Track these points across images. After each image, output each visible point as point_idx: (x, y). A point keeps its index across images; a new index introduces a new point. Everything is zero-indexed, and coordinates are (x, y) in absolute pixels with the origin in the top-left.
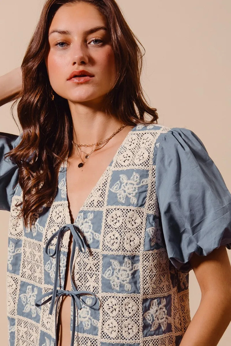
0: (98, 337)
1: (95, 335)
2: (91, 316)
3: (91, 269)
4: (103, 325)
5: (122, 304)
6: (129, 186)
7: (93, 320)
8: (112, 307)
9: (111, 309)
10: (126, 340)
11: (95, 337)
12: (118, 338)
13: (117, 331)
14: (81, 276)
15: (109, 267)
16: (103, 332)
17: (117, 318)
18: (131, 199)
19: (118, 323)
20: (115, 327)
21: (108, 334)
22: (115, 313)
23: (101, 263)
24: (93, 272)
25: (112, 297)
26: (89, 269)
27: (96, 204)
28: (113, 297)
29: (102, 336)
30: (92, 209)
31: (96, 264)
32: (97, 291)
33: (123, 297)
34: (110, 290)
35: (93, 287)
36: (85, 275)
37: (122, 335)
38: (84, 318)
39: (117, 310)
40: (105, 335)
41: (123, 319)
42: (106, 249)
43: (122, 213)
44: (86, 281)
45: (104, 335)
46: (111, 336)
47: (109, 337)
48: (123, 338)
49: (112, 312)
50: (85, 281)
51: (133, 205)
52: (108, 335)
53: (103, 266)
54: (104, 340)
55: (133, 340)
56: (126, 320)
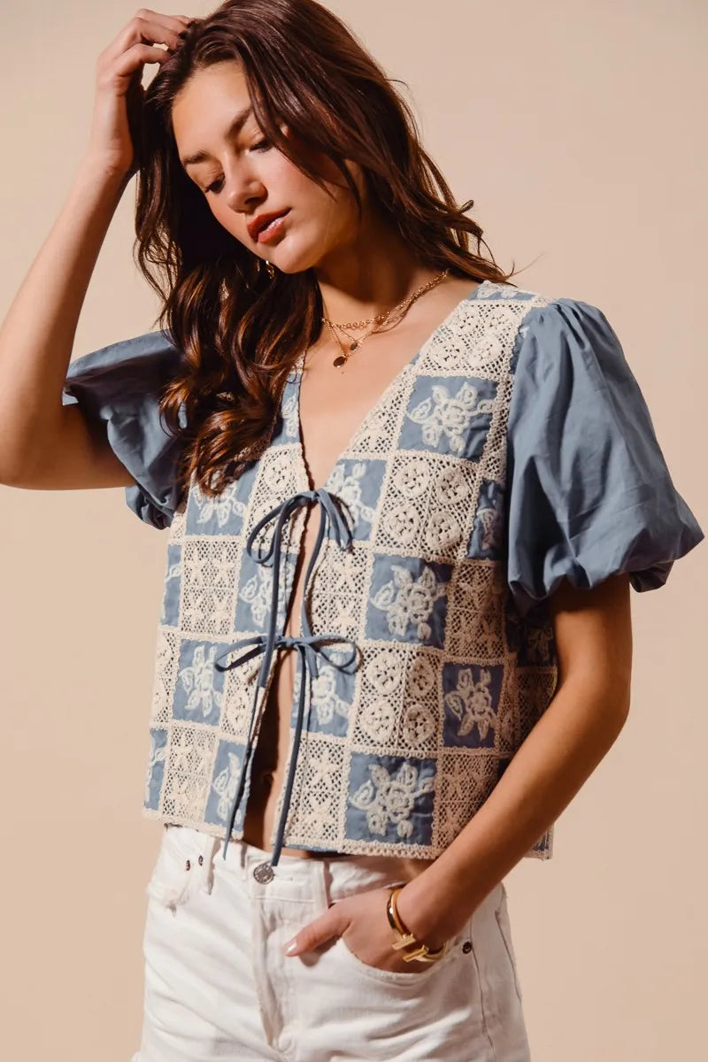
0: (347, 741)
1: (340, 736)
2: (337, 691)
4: (361, 713)
5: (409, 668)
7: (340, 702)
8: (386, 673)
9: (383, 677)
10: (410, 748)
11: (340, 741)
12: (393, 744)
13: (391, 728)
14: (323, 604)
15: (388, 582)
16: (358, 728)
17: (396, 698)
18: (453, 439)
19: (395, 709)
20: (387, 717)
21: (369, 734)
22: (391, 686)
23: (369, 574)
25: (387, 650)
26: (343, 587)
27: (373, 446)
29: (356, 740)
30: (362, 456)
31: (357, 576)
32: (355, 638)
33: (412, 653)
34: (386, 635)
35: (348, 630)
36: (332, 602)
37: (400, 737)
38: (321, 697)
39: (397, 680)
40: (363, 737)
41: (409, 700)
42: (385, 542)
43: (429, 467)
44: (334, 616)
45: (359, 736)
46: (377, 738)
47: (372, 742)
48: (403, 745)
49: (384, 683)
50: (331, 616)
51: (455, 453)
52: (369, 737)
53: (373, 581)
54: (359, 748)
55: (423, 749)
56: (414, 703)
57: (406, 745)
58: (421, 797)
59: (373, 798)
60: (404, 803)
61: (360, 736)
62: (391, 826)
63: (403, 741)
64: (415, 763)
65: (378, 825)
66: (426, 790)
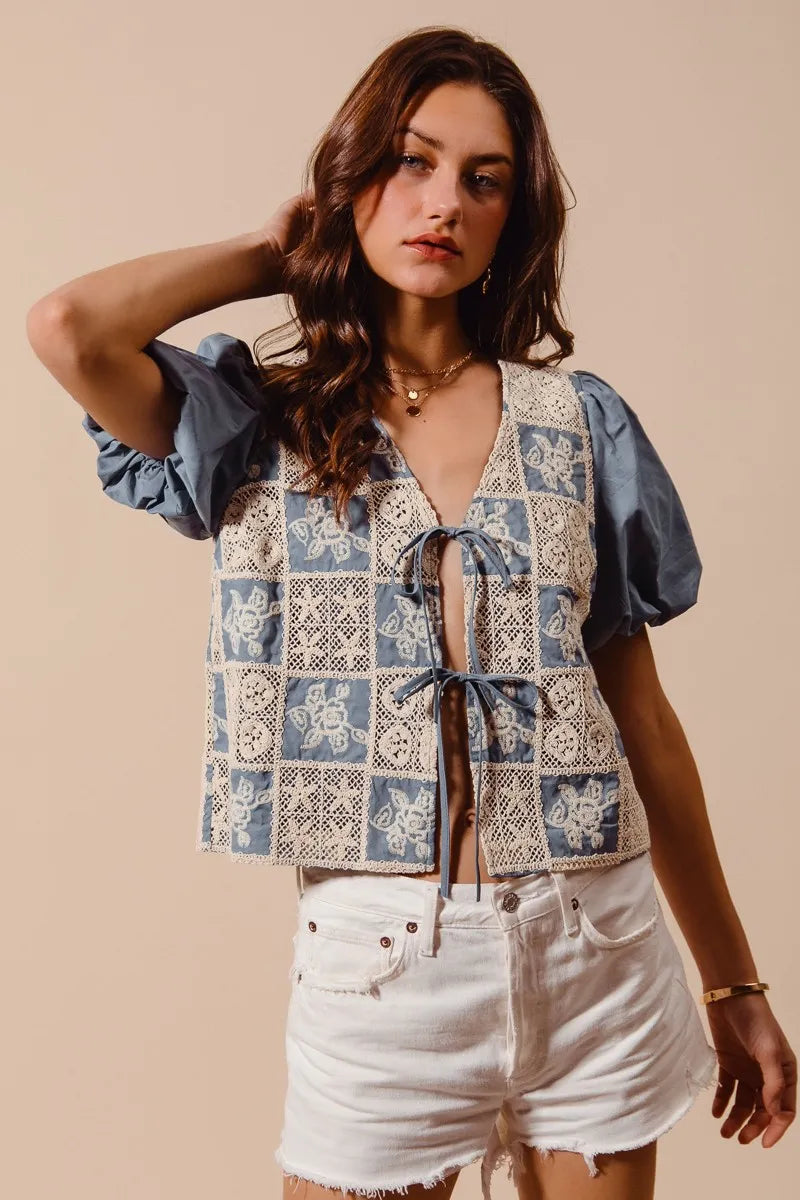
0: (535, 766)
1: (527, 762)
2: (518, 721)
3: (512, 620)
4: (545, 738)
6: (557, 459)
7: (523, 730)
8: (566, 698)
9: (565, 702)
10: (595, 765)
11: (528, 767)
12: (578, 763)
13: (576, 748)
14: (488, 639)
15: (556, 612)
16: (544, 752)
17: (578, 720)
18: (567, 484)
19: (578, 730)
20: (572, 739)
21: (556, 756)
22: (572, 710)
23: (535, 605)
24: (518, 627)
25: (564, 676)
26: (508, 621)
27: (505, 486)
28: (567, 676)
29: (544, 763)
30: (498, 495)
31: (524, 609)
32: (529, 668)
33: (584, 675)
34: (561, 662)
35: (520, 661)
36: (497, 636)
37: (585, 756)
38: (502, 728)
39: (577, 702)
40: (550, 760)
41: (590, 720)
42: (547, 574)
44: (500, 649)
45: (546, 760)
46: (564, 759)
47: (559, 763)
48: (588, 763)
49: (564, 709)
50: (497, 650)
51: (572, 496)
52: (556, 760)
53: (541, 612)
54: (547, 771)
55: (606, 764)
56: (594, 723)
57: (591, 762)
58: (608, 808)
59: (566, 815)
60: (594, 817)
61: (548, 761)
62: (586, 839)
63: (588, 759)
64: (600, 777)
65: (575, 840)
66: (613, 801)
